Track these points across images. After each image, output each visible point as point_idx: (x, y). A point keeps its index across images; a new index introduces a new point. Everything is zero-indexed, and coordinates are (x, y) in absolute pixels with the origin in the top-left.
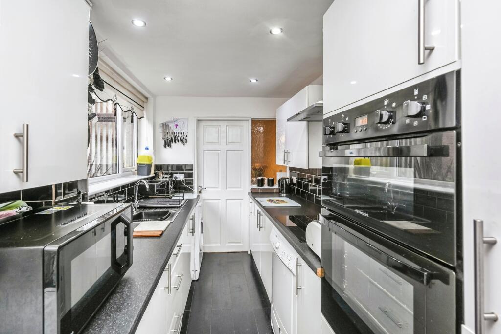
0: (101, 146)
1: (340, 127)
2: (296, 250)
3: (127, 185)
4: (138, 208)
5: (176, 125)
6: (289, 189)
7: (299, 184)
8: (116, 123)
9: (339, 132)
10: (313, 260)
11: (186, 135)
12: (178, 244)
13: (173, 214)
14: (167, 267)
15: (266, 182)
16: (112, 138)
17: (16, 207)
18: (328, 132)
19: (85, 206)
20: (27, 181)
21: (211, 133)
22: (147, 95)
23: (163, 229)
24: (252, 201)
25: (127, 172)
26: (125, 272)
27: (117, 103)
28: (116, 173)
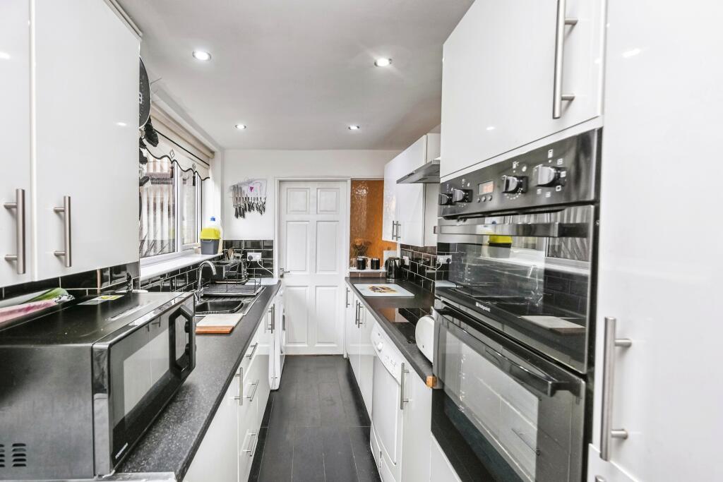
0: (155, 214)
1: (459, 195)
2: (403, 353)
3: (187, 268)
4: (202, 297)
5: (252, 188)
6: (400, 274)
7: (413, 266)
8: (174, 186)
9: (459, 201)
10: (423, 365)
11: (263, 201)
12: (253, 343)
13: (247, 305)
14: (238, 372)
15: (369, 263)
16: (169, 207)
17: (55, 295)
18: (445, 201)
19: (136, 295)
20: (70, 265)
21: (297, 198)
22: (213, 148)
23: (233, 323)
24: (349, 289)
25: (187, 251)
26: (186, 377)
27: (175, 160)
28: (174, 251)
